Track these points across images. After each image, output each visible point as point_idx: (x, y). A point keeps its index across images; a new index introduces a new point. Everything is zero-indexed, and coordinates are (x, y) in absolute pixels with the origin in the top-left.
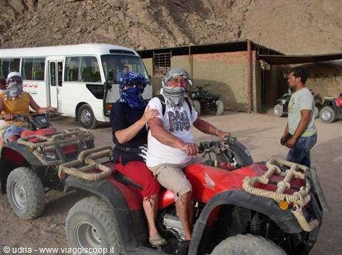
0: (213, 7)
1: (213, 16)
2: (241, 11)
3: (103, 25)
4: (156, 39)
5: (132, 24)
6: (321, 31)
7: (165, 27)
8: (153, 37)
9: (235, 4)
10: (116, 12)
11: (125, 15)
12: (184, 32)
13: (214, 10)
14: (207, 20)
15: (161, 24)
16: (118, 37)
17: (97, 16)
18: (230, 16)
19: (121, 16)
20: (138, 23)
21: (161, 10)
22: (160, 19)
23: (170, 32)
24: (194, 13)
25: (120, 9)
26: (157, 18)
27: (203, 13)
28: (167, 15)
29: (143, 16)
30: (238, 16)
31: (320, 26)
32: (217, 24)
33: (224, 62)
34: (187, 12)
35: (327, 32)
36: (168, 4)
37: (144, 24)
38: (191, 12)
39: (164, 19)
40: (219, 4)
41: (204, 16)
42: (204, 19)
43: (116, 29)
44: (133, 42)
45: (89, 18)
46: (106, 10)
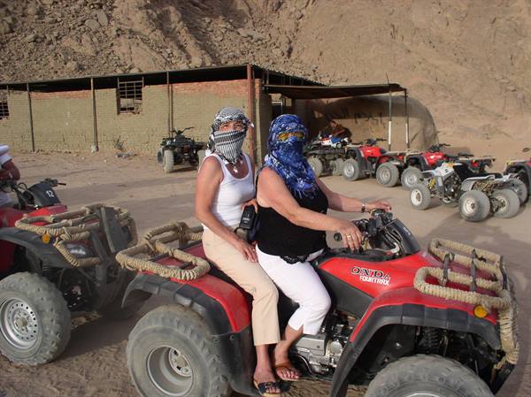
0: (250, 9)
1: (250, 23)
2: (293, 16)
3: (73, 33)
4: (159, 57)
5: (120, 32)
6: (409, 51)
7: (174, 39)
8: (154, 54)
9: (283, 6)
10: (95, 12)
11: (109, 17)
12: (203, 47)
13: (251, 14)
14: (240, 30)
15: (169, 34)
16: (97, 53)
17: (63, 16)
18: (276, 24)
19: (104, 20)
20: (131, 31)
21: (168, 12)
22: (166, 26)
23: (181, 47)
24: (221, 17)
25: (101, 7)
26: (161, 25)
27: (236, 19)
28: (177, 19)
29: (138, 21)
30: (289, 25)
31: (406, 43)
32: (256, 35)
33: (216, 95)
34: (209, 16)
35: (417, 53)
36: (180, 3)
37: (139, 33)
38: (217, 17)
39: (173, 26)
40: (261, 5)
41: (236, 23)
42: (235, 27)
43: (95, 39)
44: (122, 62)
45: (48, 19)
46: (77, 7)
